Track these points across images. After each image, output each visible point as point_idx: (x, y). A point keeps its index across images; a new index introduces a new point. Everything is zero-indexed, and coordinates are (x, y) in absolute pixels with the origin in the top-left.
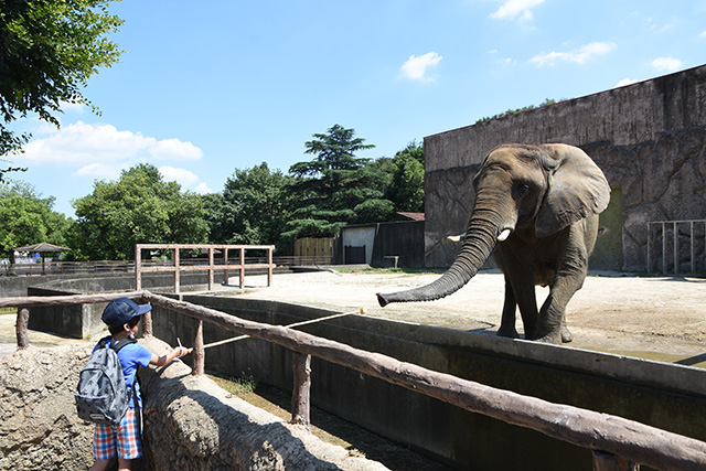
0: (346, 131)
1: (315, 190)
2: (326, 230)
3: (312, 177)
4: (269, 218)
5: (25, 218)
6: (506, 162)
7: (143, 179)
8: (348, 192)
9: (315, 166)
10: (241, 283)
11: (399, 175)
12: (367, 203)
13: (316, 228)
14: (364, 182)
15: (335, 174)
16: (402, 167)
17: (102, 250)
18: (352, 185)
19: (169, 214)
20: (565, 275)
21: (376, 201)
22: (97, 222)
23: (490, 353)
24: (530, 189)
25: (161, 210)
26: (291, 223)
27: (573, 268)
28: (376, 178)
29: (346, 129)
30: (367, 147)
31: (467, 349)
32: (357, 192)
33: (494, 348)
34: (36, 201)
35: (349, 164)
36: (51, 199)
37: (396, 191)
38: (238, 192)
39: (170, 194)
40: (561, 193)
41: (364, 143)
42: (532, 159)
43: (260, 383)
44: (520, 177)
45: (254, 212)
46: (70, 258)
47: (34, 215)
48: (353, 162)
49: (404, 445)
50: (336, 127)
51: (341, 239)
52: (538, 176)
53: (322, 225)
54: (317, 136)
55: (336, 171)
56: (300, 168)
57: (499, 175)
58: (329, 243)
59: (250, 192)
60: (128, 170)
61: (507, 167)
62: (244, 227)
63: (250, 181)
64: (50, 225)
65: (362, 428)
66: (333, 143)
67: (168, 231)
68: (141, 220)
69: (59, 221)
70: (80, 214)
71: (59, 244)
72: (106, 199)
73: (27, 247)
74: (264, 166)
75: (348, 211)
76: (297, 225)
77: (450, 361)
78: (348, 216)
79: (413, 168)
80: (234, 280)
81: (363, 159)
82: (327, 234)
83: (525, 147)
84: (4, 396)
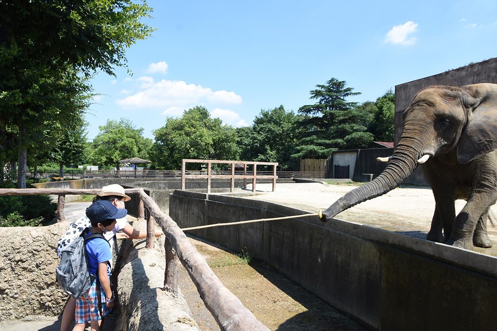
0: (340, 82)
1: (317, 125)
2: (323, 153)
3: (315, 116)
4: (283, 145)
5: (126, 141)
6: (431, 100)
7: (197, 117)
8: (340, 127)
9: (317, 108)
10: (253, 188)
11: (379, 114)
12: (354, 135)
13: (315, 152)
14: (352, 119)
15: (331, 114)
16: (381, 108)
17: (170, 163)
18: (343, 121)
19: (213, 140)
20: (479, 192)
21: (360, 133)
22: (168, 145)
23: (411, 251)
24: (450, 122)
25: (208, 137)
26: (298, 148)
27: (488, 187)
28: (362, 117)
29: (339, 81)
30: (355, 94)
31: (393, 246)
32: (347, 126)
33: (415, 247)
34: (133, 131)
35: (341, 106)
36: (141, 130)
37: (376, 126)
38: (262, 126)
39: (215, 126)
40: (480, 125)
41: (353, 91)
42: (455, 97)
43: (253, 258)
44: (441, 112)
45: (273, 140)
46: (153, 168)
47: (131, 140)
48: (344, 105)
49: (345, 314)
50: (332, 80)
51: (332, 160)
52: (459, 112)
53: (320, 150)
54: (319, 86)
55: (332, 111)
56: (306, 109)
57: (425, 110)
58: (324, 163)
59: (271, 126)
60: (188, 110)
61: (431, 104)
62: (266, 150)
63: (272, 118)
64: (140, 146)
65: (319, 298)
66: (330, 91)
67: (212, 151)
68: (194, 144)
69: (146, 143)
70: (157, 139)
71: (145, 158)
72: (173, 129)
73: (127, 160)
74: (281, 108)
75: (340, 141)
76: (302, 149)
77: (380, 254)
78: (339, 144)
79: (389, 109)
80: (249, 186)
81: (352, 103)
82: (324, 156)
83: (449, 89)
84: (47, 250)
